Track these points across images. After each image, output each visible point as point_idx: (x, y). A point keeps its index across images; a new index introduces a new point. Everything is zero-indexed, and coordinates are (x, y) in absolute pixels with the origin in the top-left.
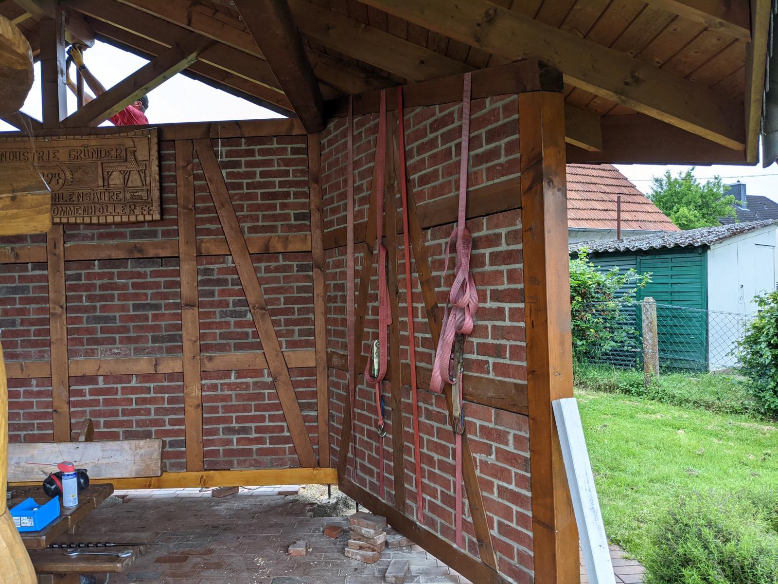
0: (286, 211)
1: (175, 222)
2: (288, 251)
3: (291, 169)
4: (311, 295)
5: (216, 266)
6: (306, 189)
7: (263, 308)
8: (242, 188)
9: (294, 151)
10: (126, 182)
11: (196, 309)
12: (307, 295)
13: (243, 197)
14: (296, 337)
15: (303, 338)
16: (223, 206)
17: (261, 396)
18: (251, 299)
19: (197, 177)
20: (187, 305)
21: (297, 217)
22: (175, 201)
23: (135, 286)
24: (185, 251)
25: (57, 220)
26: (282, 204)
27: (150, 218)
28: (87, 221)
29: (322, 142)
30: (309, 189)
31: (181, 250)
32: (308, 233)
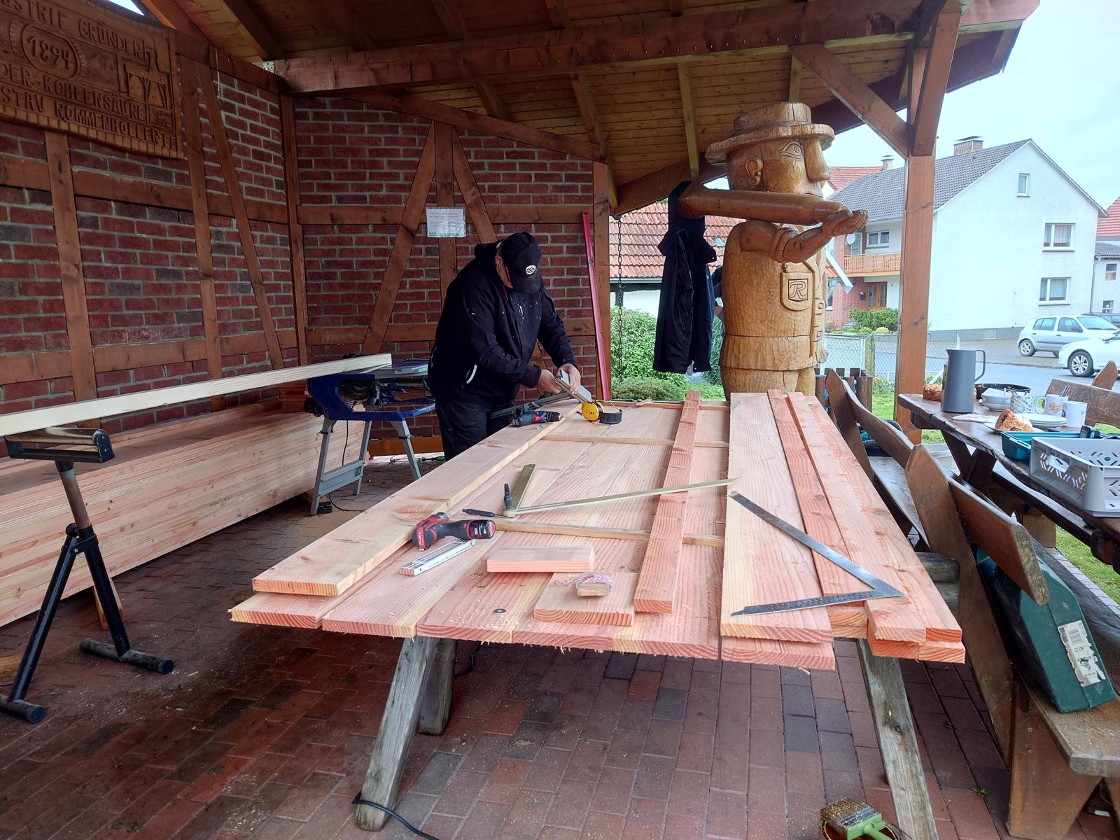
0: (270, 176)
1: (187, 165)
2: (273, 220)
3: (270, 129)
5: (224, 229)
6: (281, 155)
8: (238, 139)
9: (271, 110)
10: (146, 95)
11: (212, 280)
13: (240, 150)
14: (284, 316)
15: (288, 317)
19: (202, 112)
20: (205, 275)
21: (278, 185)
23: (156, 245)
24: (199, 206)
25: (74, 128)
26: (266, 166)
27: (174, 154)
28: (110, 139)
29: (297, 110)
30: (283, 155)
31: (194, 202)
32: (285, 204)
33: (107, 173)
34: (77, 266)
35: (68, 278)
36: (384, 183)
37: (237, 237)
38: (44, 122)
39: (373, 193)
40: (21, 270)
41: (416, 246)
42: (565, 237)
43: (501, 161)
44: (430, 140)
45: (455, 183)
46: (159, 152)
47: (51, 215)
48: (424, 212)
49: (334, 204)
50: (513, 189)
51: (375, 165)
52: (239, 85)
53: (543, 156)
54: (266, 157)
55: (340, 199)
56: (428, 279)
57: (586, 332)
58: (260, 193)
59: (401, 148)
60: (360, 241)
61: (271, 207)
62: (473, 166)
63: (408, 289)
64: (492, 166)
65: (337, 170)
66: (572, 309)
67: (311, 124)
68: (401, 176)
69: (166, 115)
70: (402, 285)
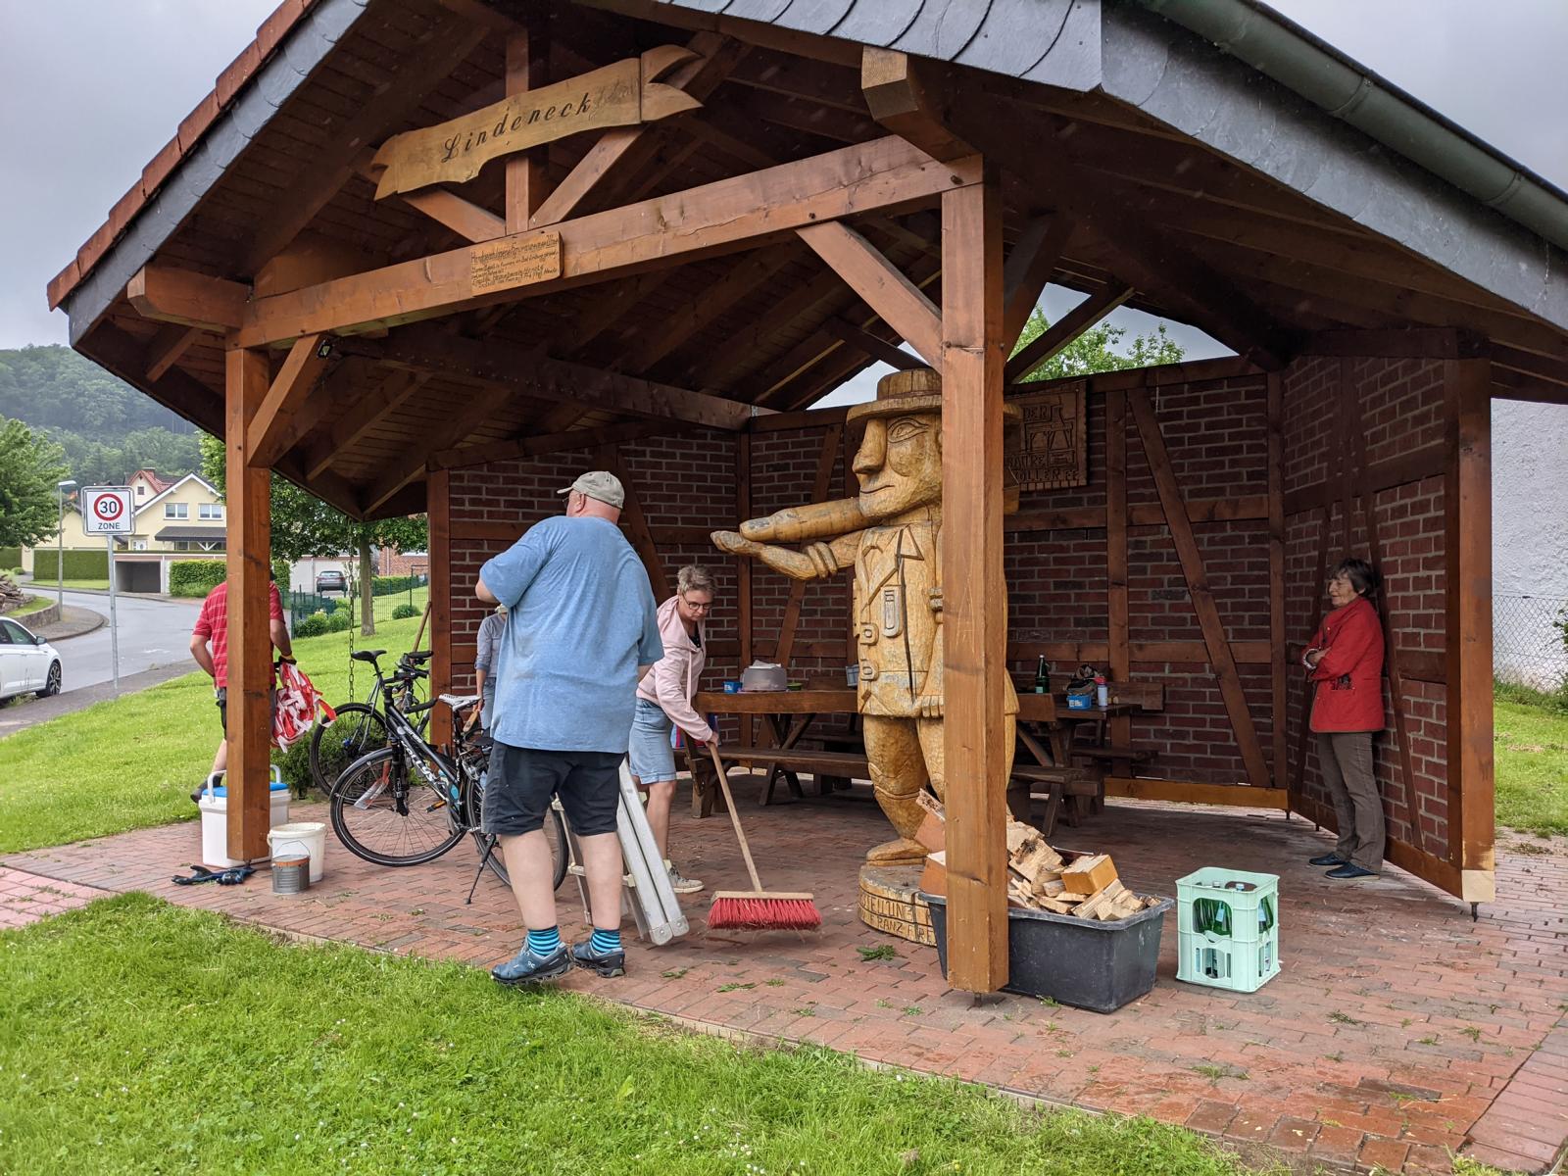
0: (1237, 470)
1: (1104, 487)
2: (1238, 517)
3: (1244, 417)
4: (1266, 573)
5: (1149, 538)
6: (1263, 441)
7: (1204, 588)
8: (1183, 444)
9: (1249, 395)
10: (1050, 443)
11: (1125, 588)
12: (1262, 573)
13: (1184, 455)
14: (1246, 626)
15: (1255, 627)
16: (1159, 466)
17: (1202, 696)
18: (1191, 578)
19: (1130, 434)
20: (1116, 584)
21: (1251, 476)
22: (1104, 462)
23: (1057, 561)
24: (1115, 521)
27: (1074, 484)
30: (1267, 440)
31: (1110, 520)
32: (1264, 495)
37: (1168, 543)
42: (1421, 502)
46: (1058, 486)
52: (1190, 389)
58: (1216, 492)
61: (1235, 503)
69: (1068, 453)
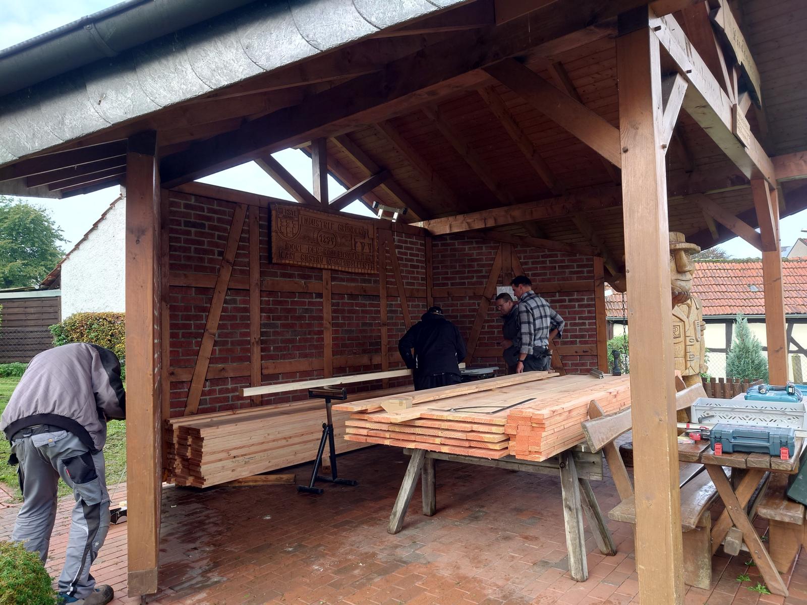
2: (419, 296)
3: (420, 253)
5: (394, 303)
6: (424, 265)
8: (403, 261)
10: (363, 249)
11: (386, 327)
13: (403, 265)
20: (383, 324)
21: (422, 279)
23: (362, 312)
24: (382, 293)
25: (333, 267)
26: (417, 271)
27: (372, 272)
28: (347, 270)
29: (433, 243)
30: (426, 265)
31: (381, 292)
32: (425, 288)
33: (344, 283)
34: (330, 323)
35: (326, 328)
36: (475, 275)
37: (400, 306)
38: (322, 267)
39: (469, 280)
40: (310, 325)
41: (492, 307)
42: (577, 299)
43: (538, 260)
44: (500, 252)
45: (513, 273)
46: (366, 272)
47: (322, 302)
48: (496, 288)
49: (449, 287)
50: (545, 274)
51: (470, 266)
52: (405, 237)
53: (563, 255)
54: (417, 267)
55: (452, 284)
56: (497, 324)
57: (591, 353)
58: (413, 284)
59: (484, 257)
60: (462, 305)
61: (418, 290)
62: (522, 264)
63: (486, 329)
64: (533, 263)
65: (451, 270)
66: (582, 339)
67: (440, 249)
68: (484, 271)
69: (370, 255)
70: (483, 327)
